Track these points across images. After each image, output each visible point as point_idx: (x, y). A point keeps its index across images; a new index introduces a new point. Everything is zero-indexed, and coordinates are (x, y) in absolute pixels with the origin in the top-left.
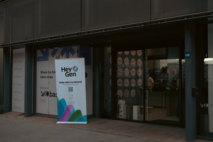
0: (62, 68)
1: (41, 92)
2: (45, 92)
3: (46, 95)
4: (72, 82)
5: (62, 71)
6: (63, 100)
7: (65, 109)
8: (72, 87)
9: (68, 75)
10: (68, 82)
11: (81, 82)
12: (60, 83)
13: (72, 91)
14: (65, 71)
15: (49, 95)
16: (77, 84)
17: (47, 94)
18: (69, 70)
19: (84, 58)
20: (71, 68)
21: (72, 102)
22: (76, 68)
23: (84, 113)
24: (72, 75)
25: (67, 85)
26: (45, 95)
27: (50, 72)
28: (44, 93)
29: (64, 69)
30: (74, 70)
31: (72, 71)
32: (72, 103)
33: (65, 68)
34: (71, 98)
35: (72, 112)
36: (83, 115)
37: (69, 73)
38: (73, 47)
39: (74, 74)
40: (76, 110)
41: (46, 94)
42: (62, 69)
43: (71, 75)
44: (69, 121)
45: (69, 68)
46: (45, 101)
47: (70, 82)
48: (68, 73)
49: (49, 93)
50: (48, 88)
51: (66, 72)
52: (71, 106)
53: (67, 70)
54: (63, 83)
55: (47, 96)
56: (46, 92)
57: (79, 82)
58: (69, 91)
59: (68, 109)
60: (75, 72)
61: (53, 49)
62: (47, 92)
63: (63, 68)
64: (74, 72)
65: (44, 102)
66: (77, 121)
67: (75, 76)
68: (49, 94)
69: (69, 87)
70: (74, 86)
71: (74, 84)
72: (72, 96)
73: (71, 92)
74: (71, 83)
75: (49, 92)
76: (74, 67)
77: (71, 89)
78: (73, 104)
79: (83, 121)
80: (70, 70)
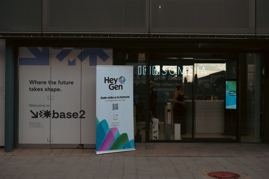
0: (105, 78)
1: (31, 111)
2: (41, 112)
3: (44, 116)
4: (117, 97)
5: (105, 82)
6: (104, 121)
7: (107, 133)
8: (118, 104)
9: (112, 88)
10: (112, 98)
11: (128, 97)
12: (102, 98)
13: (117, 109)
14: (108, 82)
15: (52, 116)
16: (124, 100)
17: (47, 114)
18: (114, 81)
19: (133, 66)
20: (117, 79)
21: (116, 123)
22: (123, 79)
23: (131, 137)
24: (118, 88)
25: (111, 101)
26: (41, 116)
27: (55, 83)
28: (39, 112)
29: (108, 80)
30: (121, 81)
31: (118, 83)
32: (117, 125)
33: (108, 78)
34: (115, 119)
35: (116, 137)
36: (130, 140)
37: (115, 85)
38: (104, 50)
39: (121, 87)
40: (121, 133)
41: (44, 114)
42: (105, 80)
43: (116, 88)
44: (111, 149)
45: (114, 79)
46: (41, 125)
47: (115, 98)
48: (113, 84)
49: (52, 112)
50: (48, 106)
51: (110, 83)
52: (115, 129)
53: (111, 82)
54: (105, 98)
55: (47, 117)
56: (43, 112)
57: (126, 97)
58: (113, 109)
59: (111, 133)
60: (122, 83)
61: (62, 50)
62: (45, 112)
63: (107, 78)
64: (120, 84)
65: (40, 127)
66: (122, 148)
67: (122, 89)
68: (51, 114)
69: (113, 104)
70: (120, 102)
71: (120, 100)
72: (117, 115)
73: (116, 111)
74: (117, 99)
75: (50, 112)
76: (121, 78)
77: (115, 107)
78: (118, 127)
79: (130, 147)
80: (116, 81)
